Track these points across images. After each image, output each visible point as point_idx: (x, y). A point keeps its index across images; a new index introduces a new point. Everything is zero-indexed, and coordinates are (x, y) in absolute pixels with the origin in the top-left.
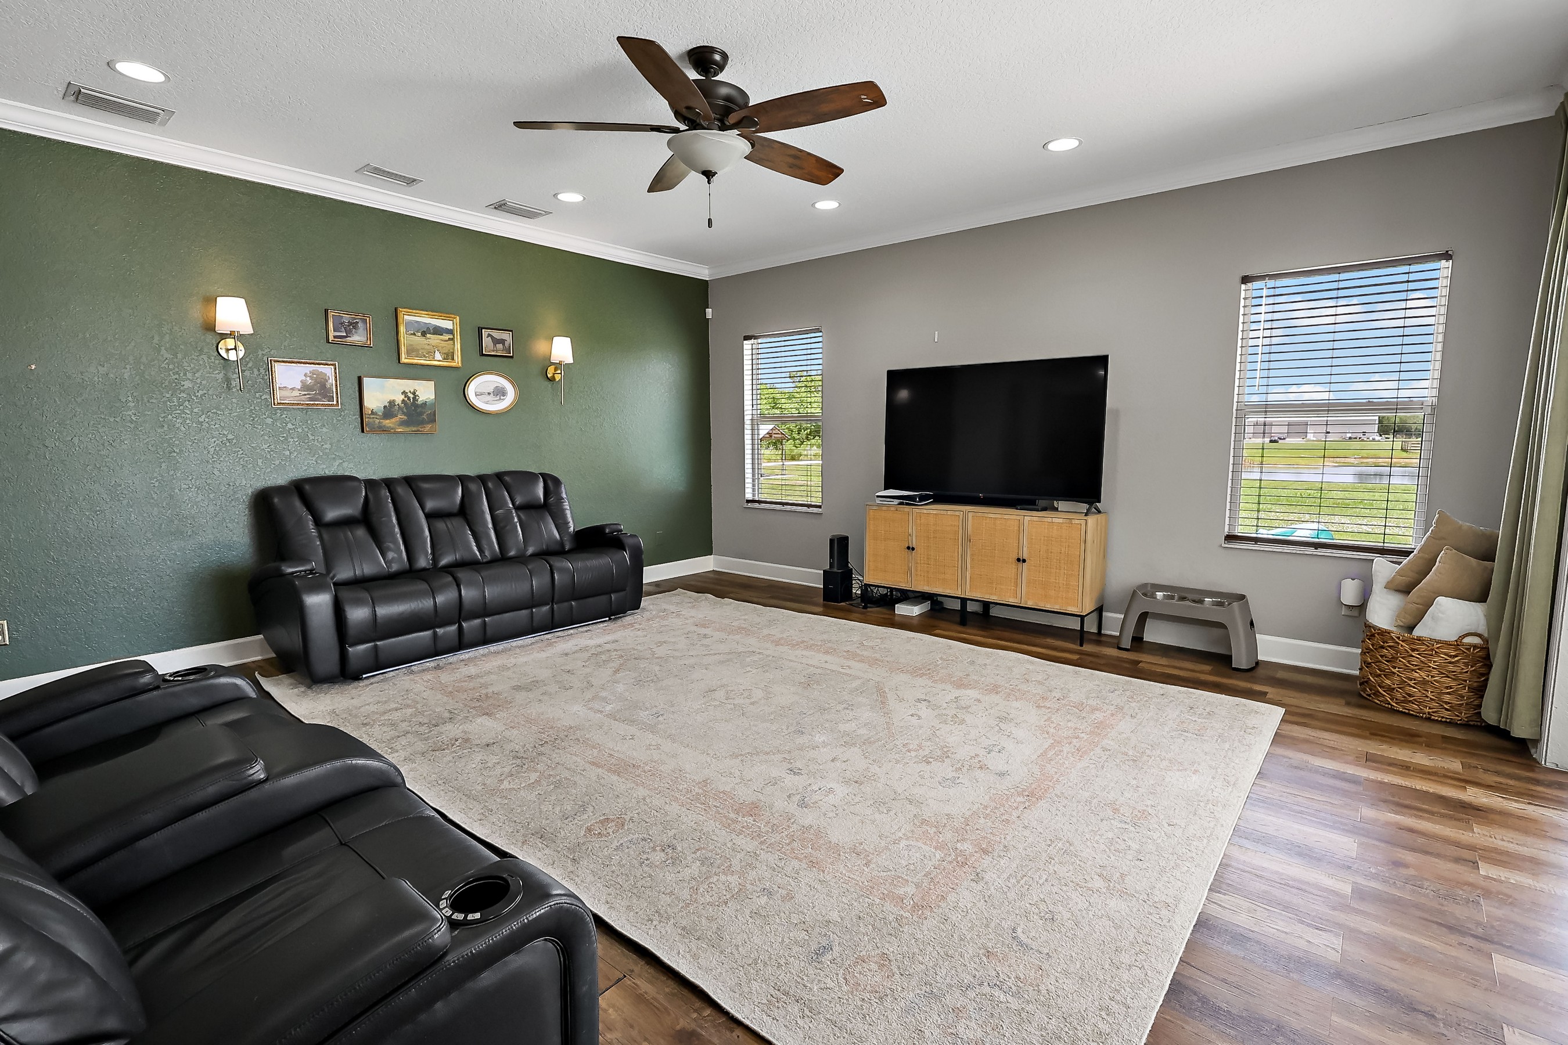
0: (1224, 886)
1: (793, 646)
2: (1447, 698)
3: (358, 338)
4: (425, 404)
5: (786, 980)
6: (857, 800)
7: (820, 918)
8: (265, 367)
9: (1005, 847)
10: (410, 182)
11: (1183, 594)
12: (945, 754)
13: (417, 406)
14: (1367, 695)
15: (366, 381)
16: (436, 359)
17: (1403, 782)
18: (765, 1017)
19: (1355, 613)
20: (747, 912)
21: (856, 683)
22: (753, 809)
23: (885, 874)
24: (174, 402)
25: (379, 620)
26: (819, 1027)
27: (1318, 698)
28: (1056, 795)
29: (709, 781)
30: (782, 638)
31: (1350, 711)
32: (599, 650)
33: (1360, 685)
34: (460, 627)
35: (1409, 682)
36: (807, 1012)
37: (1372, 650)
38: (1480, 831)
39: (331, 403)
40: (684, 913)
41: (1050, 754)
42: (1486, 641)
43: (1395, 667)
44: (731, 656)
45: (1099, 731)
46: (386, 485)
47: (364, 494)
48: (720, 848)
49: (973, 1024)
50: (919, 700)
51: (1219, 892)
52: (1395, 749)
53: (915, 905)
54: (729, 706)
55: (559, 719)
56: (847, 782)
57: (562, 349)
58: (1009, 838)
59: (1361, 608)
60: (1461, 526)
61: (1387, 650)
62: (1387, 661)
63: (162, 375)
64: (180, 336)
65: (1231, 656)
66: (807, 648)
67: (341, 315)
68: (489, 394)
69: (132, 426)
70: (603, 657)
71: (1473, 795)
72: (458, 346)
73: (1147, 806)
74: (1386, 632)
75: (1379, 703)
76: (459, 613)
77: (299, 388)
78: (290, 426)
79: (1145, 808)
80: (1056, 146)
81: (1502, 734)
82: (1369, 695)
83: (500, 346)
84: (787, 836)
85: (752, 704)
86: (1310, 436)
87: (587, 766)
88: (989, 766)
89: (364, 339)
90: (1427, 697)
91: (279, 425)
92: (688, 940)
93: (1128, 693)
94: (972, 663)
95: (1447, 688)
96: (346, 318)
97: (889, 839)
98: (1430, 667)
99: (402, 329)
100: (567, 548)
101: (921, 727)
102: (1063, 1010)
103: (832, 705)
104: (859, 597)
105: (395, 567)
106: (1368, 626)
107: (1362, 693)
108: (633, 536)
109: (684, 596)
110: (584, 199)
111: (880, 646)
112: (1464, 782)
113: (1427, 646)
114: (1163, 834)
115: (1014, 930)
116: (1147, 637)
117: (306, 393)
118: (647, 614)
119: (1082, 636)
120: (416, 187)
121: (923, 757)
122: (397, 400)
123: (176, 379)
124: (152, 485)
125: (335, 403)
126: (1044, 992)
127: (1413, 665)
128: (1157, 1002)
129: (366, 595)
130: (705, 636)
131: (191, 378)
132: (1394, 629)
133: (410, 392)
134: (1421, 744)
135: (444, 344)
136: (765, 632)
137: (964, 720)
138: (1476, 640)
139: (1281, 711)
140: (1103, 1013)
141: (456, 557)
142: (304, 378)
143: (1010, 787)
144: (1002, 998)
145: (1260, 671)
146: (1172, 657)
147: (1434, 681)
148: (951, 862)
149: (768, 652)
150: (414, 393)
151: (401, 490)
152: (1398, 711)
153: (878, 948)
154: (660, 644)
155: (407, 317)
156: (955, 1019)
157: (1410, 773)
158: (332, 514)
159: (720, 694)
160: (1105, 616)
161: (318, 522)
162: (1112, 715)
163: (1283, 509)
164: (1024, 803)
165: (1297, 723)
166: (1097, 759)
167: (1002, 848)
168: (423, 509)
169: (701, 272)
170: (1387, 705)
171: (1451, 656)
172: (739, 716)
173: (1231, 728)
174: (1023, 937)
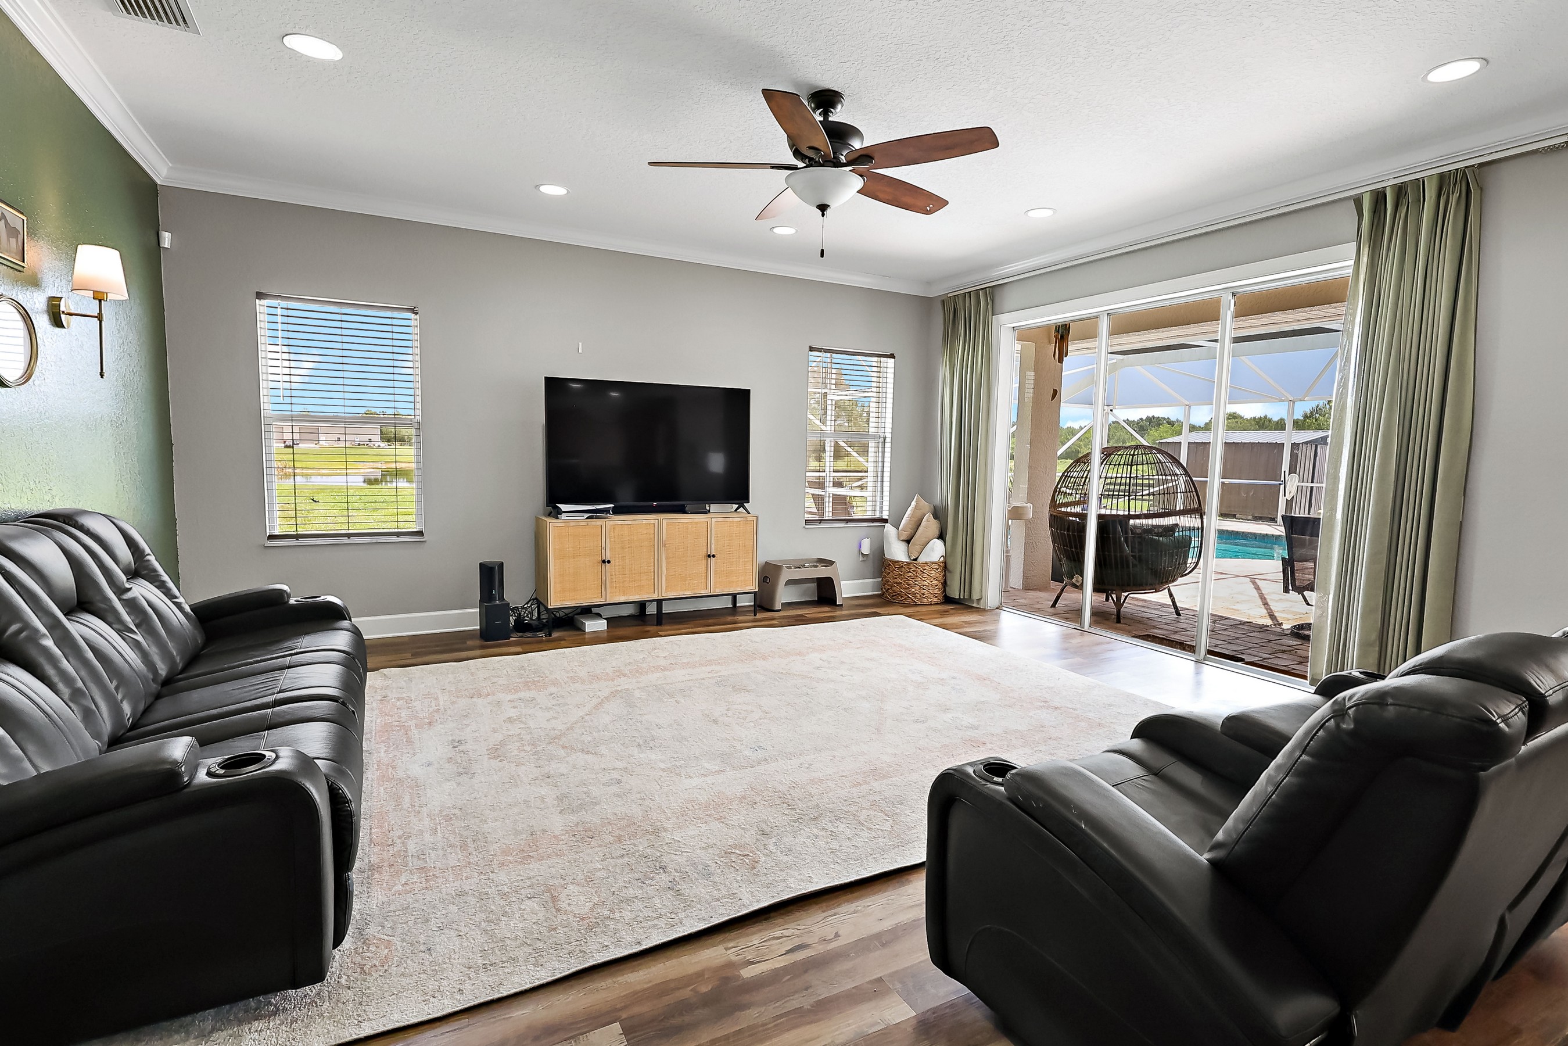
2: (936, 591)
19: (876, 556)
33: (892, 597)
35: (923, 587)
42: (945, 558)
60: (924, 503)
65: (836, 599)
74: (901, 563)
75: (909, 602)
80: (780, 230)
82: (902, 600)
83: (13, 243)
90: (930, 593)
95: (936, 586)
98: (931, 577)
106: (887, 561)
113: (927, 565)
127: (924, 578)
138: (942, 559)
145: (844, 603)
147: (932, 584)
171: (937, 569)
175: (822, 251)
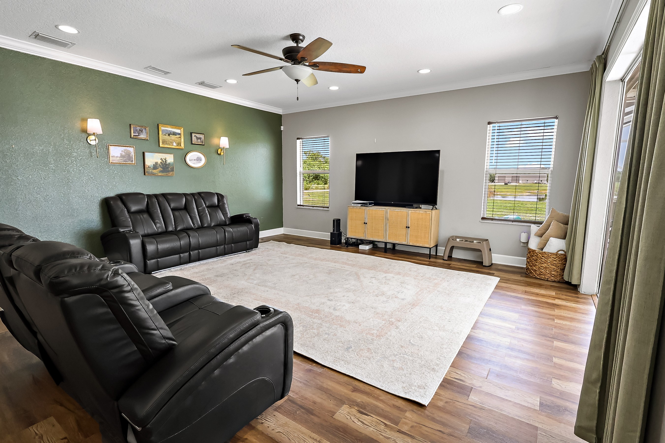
0: (476, 328)
1: (322, 260)
2: (553, 273)
3: (143, 136)
4: (170, 164)
5: (338, 356)
6: (354, 308)
7: (346, 340)
8: (106, 147)
9: (405, 319)
10: (166, 73)
11: (466, 239)
12: (383, 294)
13: (166, 165)
14: (528, 273)
15: (146, 154)
16: (174, 145)
17: (536, 299)
18: (333, 365)
19: (525, 245)
20: (322, 339)
21: (347, 273)
22: (318, 311)
23: (366, 328)
24: (70, 161)
25: (159, 250)
26: (351, 366)
27: (511, 275)
28: (422, 305)
29: (300, 304)
30: (317, 258)
31: (522, 279)
32: (245, 262)
33: (526, 270)
34: (190, 254)
35: (541, 268)
36: (346, 363)
37: (530, 257)
38: (557, 311)
39: (132, 163)
40: (300, 340)
41: (420, 293)
42: (565, 252)
43: (537, 263)
44: (298, 264)
45: (436, 286)
46: (155, 197)
47: (146, 200)
48: (308, 323)
49: (398, 364)
50: (372, 277)
51: (475, 329)
52: (535, 289)
53: (377, 336)
54: (301, 281)
55: (237, 286)
56: (349, 303)
57: (224, 142)
58: (406, 317)
59: (527, 243)
60: (559, 213)
61: (534, 257)
62: (534, 261)
63: (65, 150)
64: (72, 134)
65: (483, 262)
66: (327, 261)
67: (136, 126)
68: (195, 160)
69: (53, 171)
70: (248, 265)
71: (557, 302)
72: (183, 140)
73: (452, 307)
74: (534, 251)
75: (532, 276)
76: (189, 248)
77: (120, 156)
78: (116, 172)
79: (452, 308)
80: (422, 72)
81: (569, 283)
82: (529, 273)
83: (199, 140)
84: (331, 319)
85: (310, 279)
86: (520, 182)
87: (253, 300)
88: (399, 297)
89: (145, 137)
90: (547, 272)
91: (111, 171)
92: (303, 347)
93: (446, 274)
94: (390, 265)
95: (553, 269)
96: (138, 128)
97: (366, 319)
98: (548, 262)
99: (160, 133)
100: (227, 223)
101: (373, 286)
102: (426, 359)
103: (340, 279)
104: (344, 243)
105: (160, 230)
106: (529, 249)
107: (526, 273)
108: (255, 218)
109: (274, 243)
110: (237, 82)
111: (355, 260)
112: (555, 298)
113: (547, 255)
114: (457, 315)
115: (410, 341)
116: (453, 256)
117: (122, 158)
118: (260, 250)
119: (430, 256)
120: (168, 75)
121: (375, 295)
122: (158, 162)
123: (70, 152)
124: (61, 196)
125: (134, 163)
126: (420, 355)
127: (542, 262)
128: (454, 356)
129: (154, 240)
130: (286, 257)
131: (76, 152)
132: (537, 250)
133: (164, 159)
134: (543, 287)
135: (177, 139)
136: (310, 255)
137: (388, 283)
138: (562, 252)
139: (499, 279)
140: (438, 359)
141: (184, 226)
142: (121, 152)
143: (406, 303)
144: (407, 357)
145: (493, 267)
146: (462, 263)
147: (549, 267)
148: (388, 324)
149: (312, 263)
150: (165, 159)
151: (161, 199)
152: (538, 278)
153: (367, 347)
154: (269, 260)
155: (162, 128)
156: (393, 363)
157: (538, 296)
158: (134, 208)
159: (297, 277)
160: (438, 248)
161: (129, 211)
162: (441, 281)
163: (508, 211)
164: (411, 307)
165: (504, 283)
166: (436, 294)
167: (405, 320)
168: (170, 207)
169: (279, 111)
170: (534, 276)
171: (554, 258)
172: (306, 284)
173: (481, 284)
174: (413, 342)
175: (298, 98)
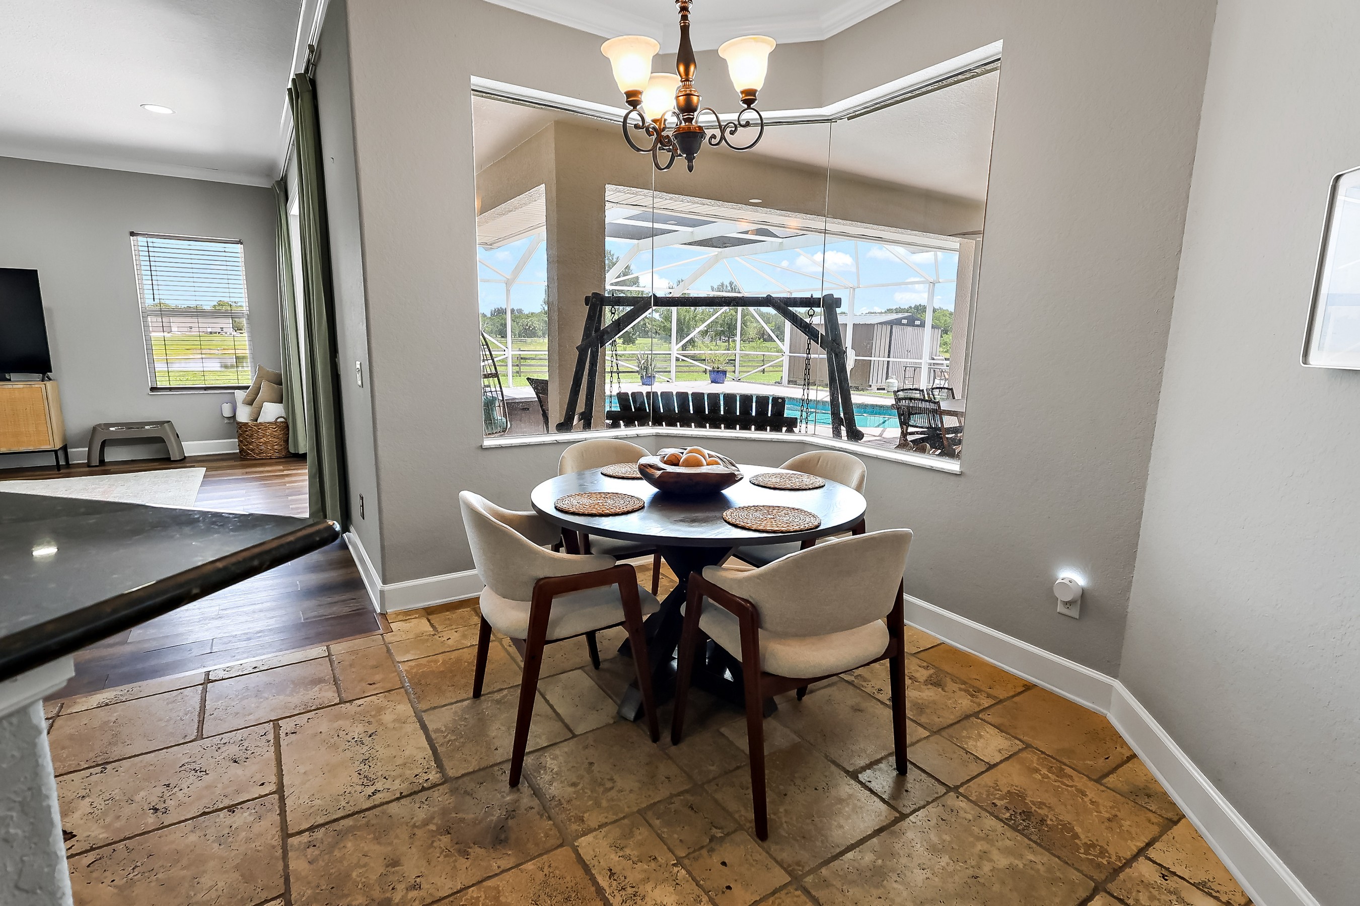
2: (276, 447)
11: (129, 426)
19: (232, 420)
27: (223, 463)
31: (237, 463)
33: (240, 454)
35: (260, 444)
37: (242, 435)
42: (285, 420)
43: (253, 439)
45: (106, 493)
52: (258, 468)
59: (234, 417)
60: (267, 370)
61: (248, 432)
62: (249, 437)
65: (170, 456)
74: (246, 424)
75: (250, 457)
81: (296, 455)
82: (244, 456)
90: (268, 448)
93: (111, 480)
95: (275, 442)
98: (267, 435)
106: (238, 423)
107: (242, 456)
113: (264, 426)
116: (108, 459)
119: (58, 466)
127: (260, 436)
132: (250, 422)
138: (282, 420)
139: (204, 469)
145: (187, 460)
146: (130, 464)
147: (270, 440)
152: (258, 459)
160: (69, 451)
162: (109, 488)
165: (214, 469)
170: (253, 458)
171: (273, 428)
173: (181, 478)
